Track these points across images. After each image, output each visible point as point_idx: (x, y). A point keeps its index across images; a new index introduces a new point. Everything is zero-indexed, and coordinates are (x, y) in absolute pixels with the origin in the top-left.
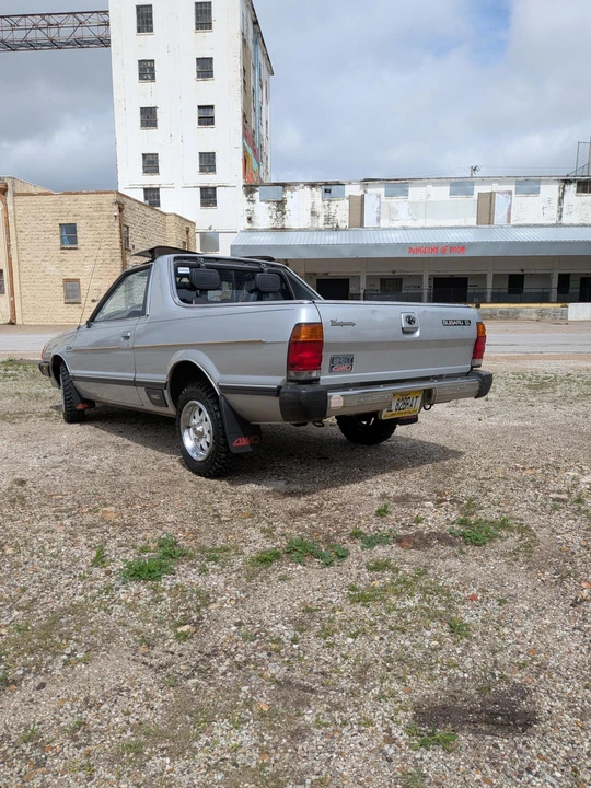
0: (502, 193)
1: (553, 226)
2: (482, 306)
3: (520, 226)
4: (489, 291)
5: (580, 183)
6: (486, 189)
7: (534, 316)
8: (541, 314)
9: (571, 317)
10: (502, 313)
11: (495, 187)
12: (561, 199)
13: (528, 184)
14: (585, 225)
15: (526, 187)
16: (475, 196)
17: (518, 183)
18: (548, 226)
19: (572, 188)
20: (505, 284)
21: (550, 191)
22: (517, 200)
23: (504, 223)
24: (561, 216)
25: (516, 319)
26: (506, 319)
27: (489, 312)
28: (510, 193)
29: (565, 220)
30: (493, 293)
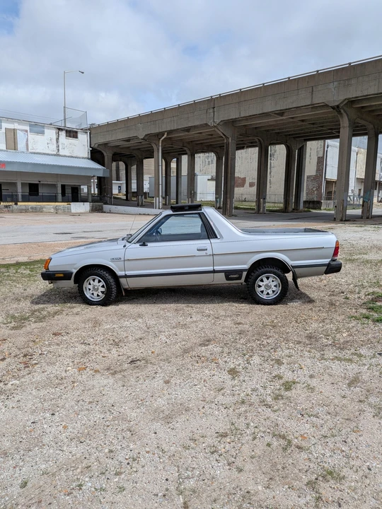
0: (22, 130)
1: (55, 155)
2: (19, 203)
3: (35, 153)
4: (20, 194)
5: (67, 131)
6: (11, 126)
7: (52, 210)
8: (57, 209)
9: (73, 211)
10: (32, 208)
11: (16, 126)
12: (58, 139)
13: (37, 128)
14: (72, 157)
15: (35, 129)
16: (3, 130)
17: (30, 126)
18: (52, 155)
19: (63, 134)
20: (27, 190)
21: (50, 133)
22: (32, 137)
23: (25, 150)
24: (58, 150)
25: (42, 212)
26: (36, 212)
27: (24, 207)
28: (27, 131)
29: (61, 152)
30: (22, 195)
